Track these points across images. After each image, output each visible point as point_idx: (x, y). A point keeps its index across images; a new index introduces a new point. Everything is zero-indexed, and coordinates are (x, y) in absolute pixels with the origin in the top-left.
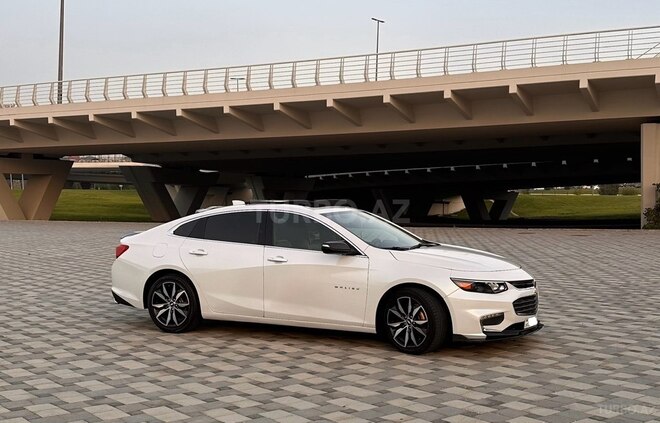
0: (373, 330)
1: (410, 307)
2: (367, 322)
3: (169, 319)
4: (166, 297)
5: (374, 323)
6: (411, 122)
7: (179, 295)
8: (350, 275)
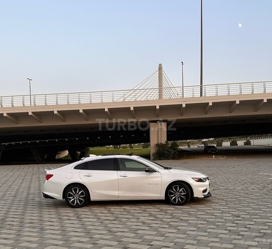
0: (164, 198)
1: (178, 189)
2: (162, 196)
3: (76, 202)
4: (74, 194)
5: (164, 196)
6: (64, 121)
7: (80, 192)
8: (155, 179)
